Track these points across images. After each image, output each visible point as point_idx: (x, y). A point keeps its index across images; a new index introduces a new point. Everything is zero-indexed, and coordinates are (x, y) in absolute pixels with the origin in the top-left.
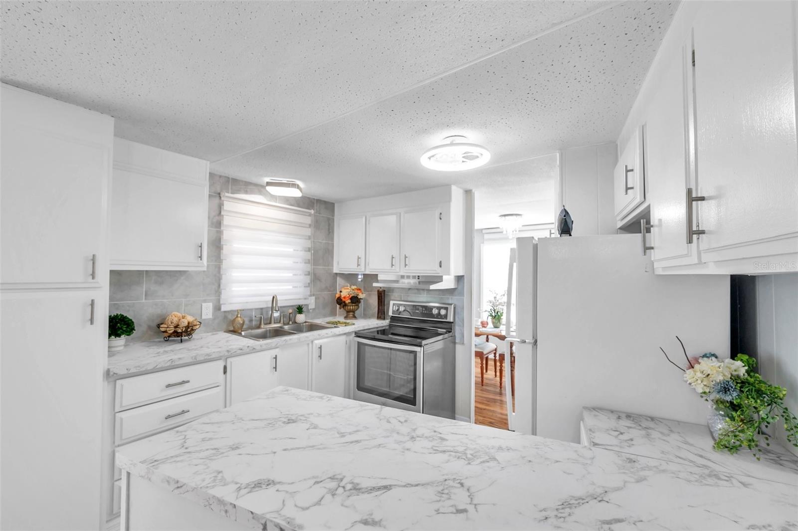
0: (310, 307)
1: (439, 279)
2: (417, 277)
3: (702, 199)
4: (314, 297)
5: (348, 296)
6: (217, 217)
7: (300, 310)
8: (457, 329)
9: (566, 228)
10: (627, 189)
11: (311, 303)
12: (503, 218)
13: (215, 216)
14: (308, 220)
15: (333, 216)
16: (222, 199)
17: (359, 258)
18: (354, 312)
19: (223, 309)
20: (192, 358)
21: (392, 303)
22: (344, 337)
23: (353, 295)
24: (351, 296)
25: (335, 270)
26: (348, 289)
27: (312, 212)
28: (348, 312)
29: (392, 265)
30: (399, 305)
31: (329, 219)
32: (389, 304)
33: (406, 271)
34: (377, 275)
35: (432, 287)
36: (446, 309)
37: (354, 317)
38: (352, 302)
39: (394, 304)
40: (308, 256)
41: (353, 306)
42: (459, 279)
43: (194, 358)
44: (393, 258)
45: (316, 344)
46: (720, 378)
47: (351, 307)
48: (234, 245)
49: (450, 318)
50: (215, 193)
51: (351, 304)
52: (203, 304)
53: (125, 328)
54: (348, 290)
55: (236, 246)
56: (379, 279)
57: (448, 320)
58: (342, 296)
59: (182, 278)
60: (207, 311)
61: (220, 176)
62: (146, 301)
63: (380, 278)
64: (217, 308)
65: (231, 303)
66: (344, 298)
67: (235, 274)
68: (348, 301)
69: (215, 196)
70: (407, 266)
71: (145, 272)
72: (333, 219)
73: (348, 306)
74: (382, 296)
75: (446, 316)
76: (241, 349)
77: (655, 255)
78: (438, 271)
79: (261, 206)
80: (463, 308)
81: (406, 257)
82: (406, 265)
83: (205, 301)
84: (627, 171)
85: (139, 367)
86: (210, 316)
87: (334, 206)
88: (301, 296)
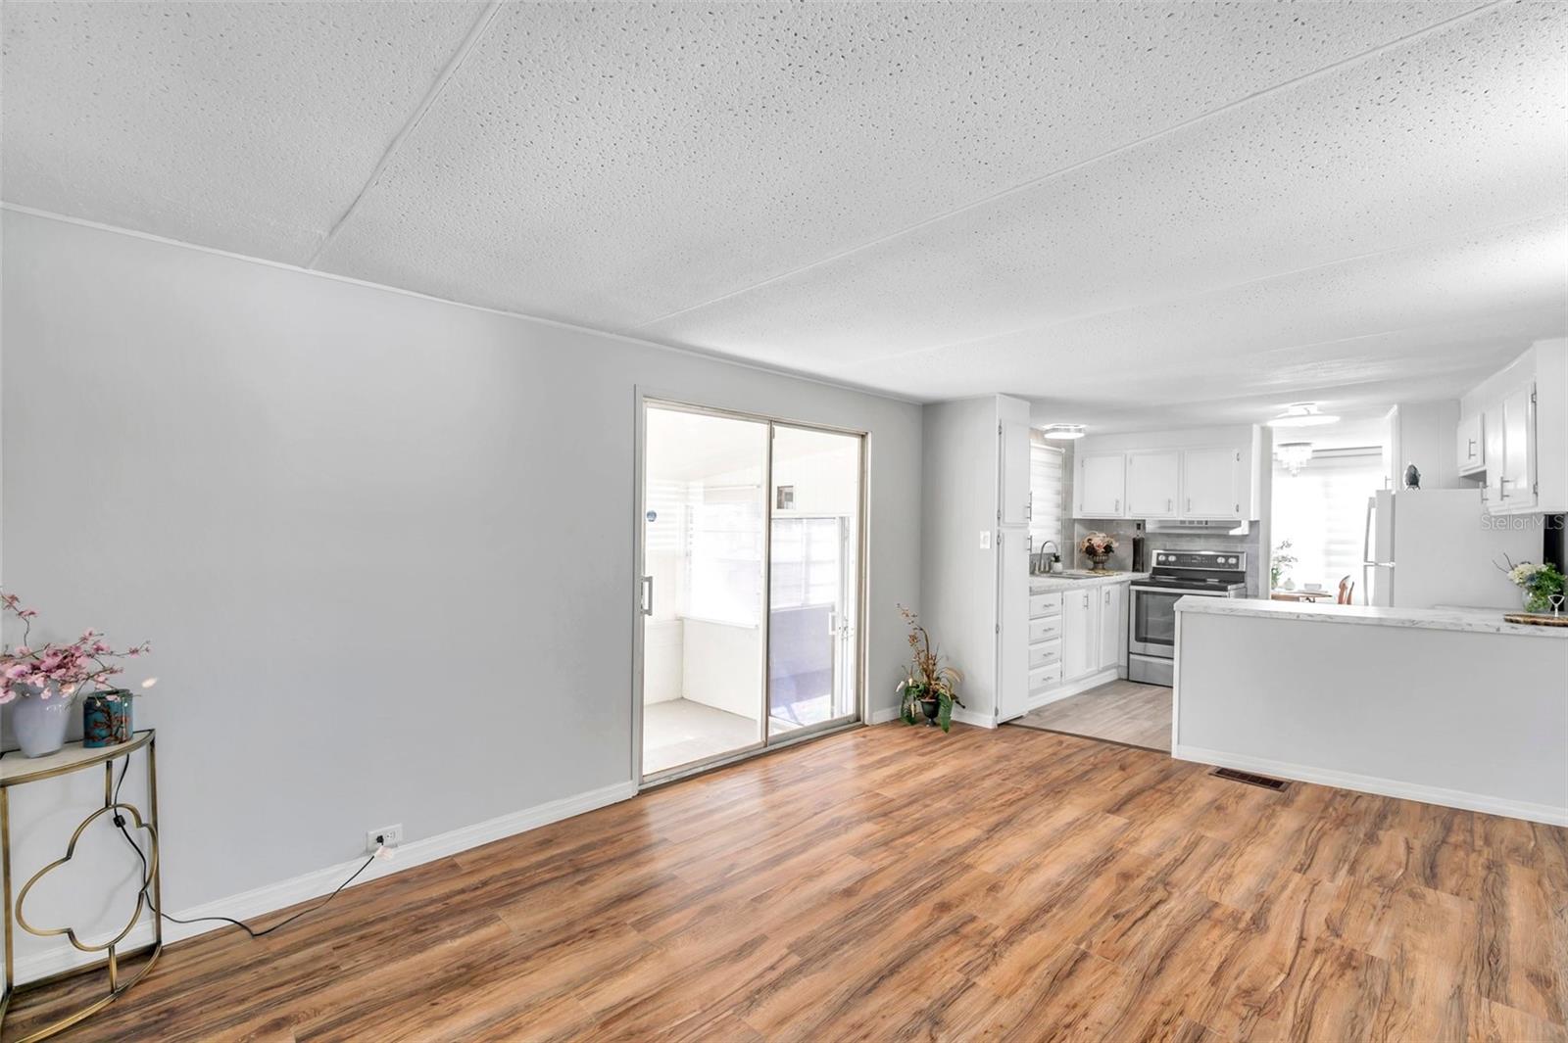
1: (1238, 524)
3: (1508, 481)
4: (1067, 545)
5: (1099, 544)
7: (1056, 558)
8: (1249, 580)
9: (1414, 480)
10: (1470, 455)
12: (1285, 448)
14: (1059, 460)
15: (1073, 452)
17: (1117, 502)
21: (1155, 553)
23: (1104, 544)
25: (1076, 515)
26: (1098, 537)
27: (1063, 450)
28: (1097, 563)
30: (1167, 556)
32: (1151, 554)
33: (1188, 516)
34: (1144, 520)
35: (1232, 532)
36: (1237, 558)
38: (1104, 552)
39: (1159, 554)
42: (1253, 524)
45: (1104, 589)
46: (1529, 573)
47: (1104, 558)
49: (1242, 567)
51: (1102, 555)
54: (1100, 539)
57: (1239, 570)
58: (1092, 545)
68: (1099, 551)
70: (1191, 511)
72: (1073, 457)
74: (1138, 545)
75: (1237, 565)
77: (1489, 504)
78: (1236, 517)
80: (1258, 557)
81: (1189, 501)
82: (1188, 510)
84: (1470, 443)
88: (1054, 544)
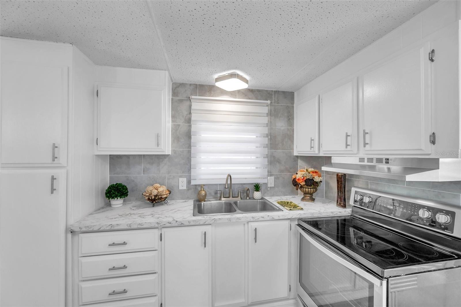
0: (269, 186)
1: (431, 164)
2: (384, 161)
4: (273, 177)
5: (302, 178)
6: (189, 115)
7: (257, 187)
11: (271, 181)
13: (187, 115)
14: (265, 110)
15: (293, 103)
16: (191, 101)
17: (312, 140)
18: (311, 194)
19: (193, 183)
20: (127, 225)
21: (353, 190)
22: (287, 223)
23: (308, 178)
24: (305, 178)
25: (295, 154)
26: (304, 171)
27: (269, 102)
28: (305, 193)
29: (347, 145)
30: (363, 195)
31: (288, 107)
32: (350, 191)
33: (367, 152)
34: (331, 157)
36: (452, 212)
37: (313, 200)
38: (307, 184)
39: (356, 192)
40: (266, 141)
41: (308, 188)
43: (128, 225)
44: (347, 136)
45: (251, 226)
47: (307, 189)
48: (202, 135)
50: (187, 98)
51: (305, 186)
52: (180, 179)
53: (117, 193)
54: (304, 173)
55: (204, 135)
56: (332, 162)
58: (297, 178)
59: (166, 160)
60: (182, 184)
61: (190, 85)
62: (144, 175)
63: (334, 160)
64: (189, 182)
65: (200, 179)
66: (299, 180)
67: (203, 157)
68: (303, 183)
69: (187, 100)
70: (367, 146)
71: (143, 156)
72: (293, 107)
73: (304, 188)
74: (342, 181)
75: (449, 227)
76: (170, 223)
78: (429, 151)
79: (223, 102)
81: (365, 133)
82: (365, 144)
83: (181, 177)
85: (88, 227)
86: (185, 188)
87: (293, 95)
88: (258, 176)
